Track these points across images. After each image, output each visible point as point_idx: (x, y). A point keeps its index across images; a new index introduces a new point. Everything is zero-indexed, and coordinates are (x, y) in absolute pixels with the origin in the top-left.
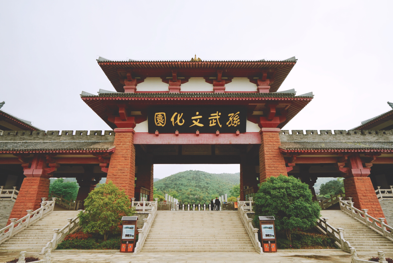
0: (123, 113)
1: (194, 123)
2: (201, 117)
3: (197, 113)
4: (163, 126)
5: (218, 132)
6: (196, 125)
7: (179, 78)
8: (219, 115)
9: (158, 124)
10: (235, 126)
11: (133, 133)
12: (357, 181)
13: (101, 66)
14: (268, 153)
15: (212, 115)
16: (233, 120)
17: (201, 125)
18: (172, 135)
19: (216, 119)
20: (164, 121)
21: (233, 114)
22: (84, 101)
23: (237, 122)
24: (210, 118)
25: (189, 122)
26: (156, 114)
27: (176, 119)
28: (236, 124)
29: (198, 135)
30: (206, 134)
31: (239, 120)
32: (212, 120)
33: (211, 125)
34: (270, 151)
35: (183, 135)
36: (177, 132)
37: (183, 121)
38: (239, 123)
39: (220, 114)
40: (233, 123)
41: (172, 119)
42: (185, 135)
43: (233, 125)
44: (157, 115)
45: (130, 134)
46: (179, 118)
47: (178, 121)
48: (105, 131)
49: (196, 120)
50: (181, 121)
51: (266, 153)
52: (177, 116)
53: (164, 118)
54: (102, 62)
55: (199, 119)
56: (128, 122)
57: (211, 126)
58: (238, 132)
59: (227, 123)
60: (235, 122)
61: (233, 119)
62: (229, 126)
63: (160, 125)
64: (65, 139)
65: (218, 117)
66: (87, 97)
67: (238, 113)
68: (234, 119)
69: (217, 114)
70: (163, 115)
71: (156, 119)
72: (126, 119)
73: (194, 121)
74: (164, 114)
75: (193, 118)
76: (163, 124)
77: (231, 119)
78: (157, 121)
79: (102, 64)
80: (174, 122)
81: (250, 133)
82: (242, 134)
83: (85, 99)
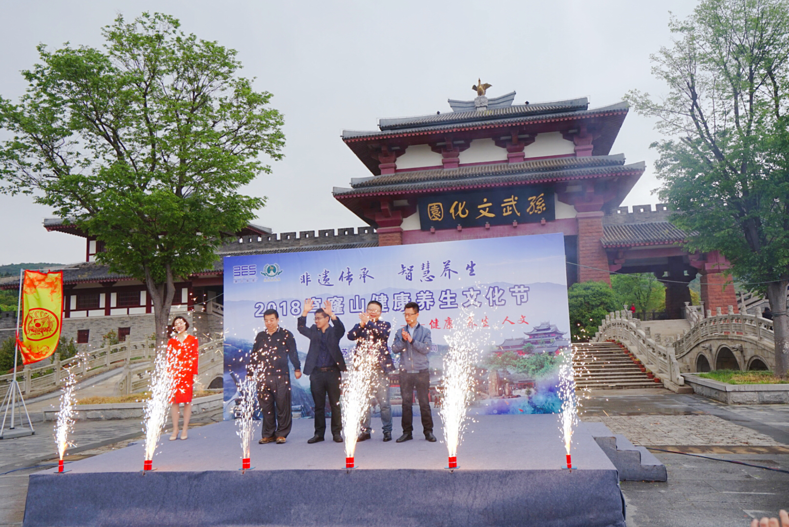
0: (387, 209)
1: (481, 214)
2: (490, 204)
3: (485, 200)
4: (440, 220)
5: (515, 224)
6: (484, 216)
7: (456, 142)
8: (515, 200)
9: (434, 218)
10: (539, 212)
11: (401, 232)
12: (711, 279)
13: (347, 143)
14: (584, 249)
15: (505, 201)
16: (536, 206)
17: (492, 215)
18: (454, 231)
19: (511, 206)
20: (441, 214)
21: (534, 197)
22: (337, 199)
23: (541, 207)
24: (503, 205)
25: (475, 211)
26: (430, 205)
27: (456, 209)
28: (540, 210)
29: (488, 229)
30: (499, 227)
31: (543, 205)
32: (506, 207)
33: (505, 214)
34: (588, 245)
35: (468, 229)
36: (459, 227)
37: (467, 211)
38: (544, 209)
39: (516, 198)
40: (536, 209)
41: (452, 211)
42: (471, 229)
43: (536, 211)
44: (430, 207)
45: (398, 235)
46: (460, 209)
47: (460, 212)
48: (359, 228)
49: (484, 209)
50: (463, 212)
51: (581, 249)
52: (457, 205)
53: (440, 210)
54: (348, 139)
55: (488, 207)
56: (393, 219)
57: (506, 216)
58: (543, 221)
59: (528, 210)
60: (538, 208)
61: (535, 204)
62: (531, 213)
63: (437, 219)
64: (306, 243)
65: (514, 203)
66: (341, 194)
67: (542, 195)
68: (537, 203)
69: (512, 199)
70: (439, 206)
71: (430, 212)
72: (390, 214)
73: (481, 211)
74: (441, 204)
75: (479, 207)
76: (440, 218)
77: (532, 204)
78: (431, 214)
79: (349, 141)
80: (455, 213)
81: (563, 220)
82: (550, 223)
83: (338, 197)
